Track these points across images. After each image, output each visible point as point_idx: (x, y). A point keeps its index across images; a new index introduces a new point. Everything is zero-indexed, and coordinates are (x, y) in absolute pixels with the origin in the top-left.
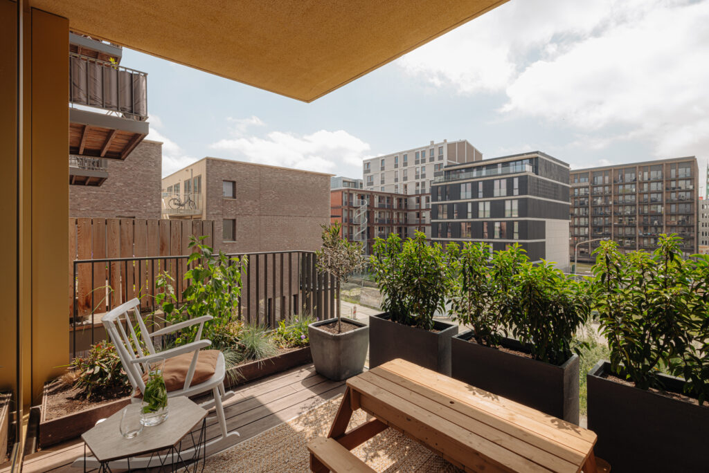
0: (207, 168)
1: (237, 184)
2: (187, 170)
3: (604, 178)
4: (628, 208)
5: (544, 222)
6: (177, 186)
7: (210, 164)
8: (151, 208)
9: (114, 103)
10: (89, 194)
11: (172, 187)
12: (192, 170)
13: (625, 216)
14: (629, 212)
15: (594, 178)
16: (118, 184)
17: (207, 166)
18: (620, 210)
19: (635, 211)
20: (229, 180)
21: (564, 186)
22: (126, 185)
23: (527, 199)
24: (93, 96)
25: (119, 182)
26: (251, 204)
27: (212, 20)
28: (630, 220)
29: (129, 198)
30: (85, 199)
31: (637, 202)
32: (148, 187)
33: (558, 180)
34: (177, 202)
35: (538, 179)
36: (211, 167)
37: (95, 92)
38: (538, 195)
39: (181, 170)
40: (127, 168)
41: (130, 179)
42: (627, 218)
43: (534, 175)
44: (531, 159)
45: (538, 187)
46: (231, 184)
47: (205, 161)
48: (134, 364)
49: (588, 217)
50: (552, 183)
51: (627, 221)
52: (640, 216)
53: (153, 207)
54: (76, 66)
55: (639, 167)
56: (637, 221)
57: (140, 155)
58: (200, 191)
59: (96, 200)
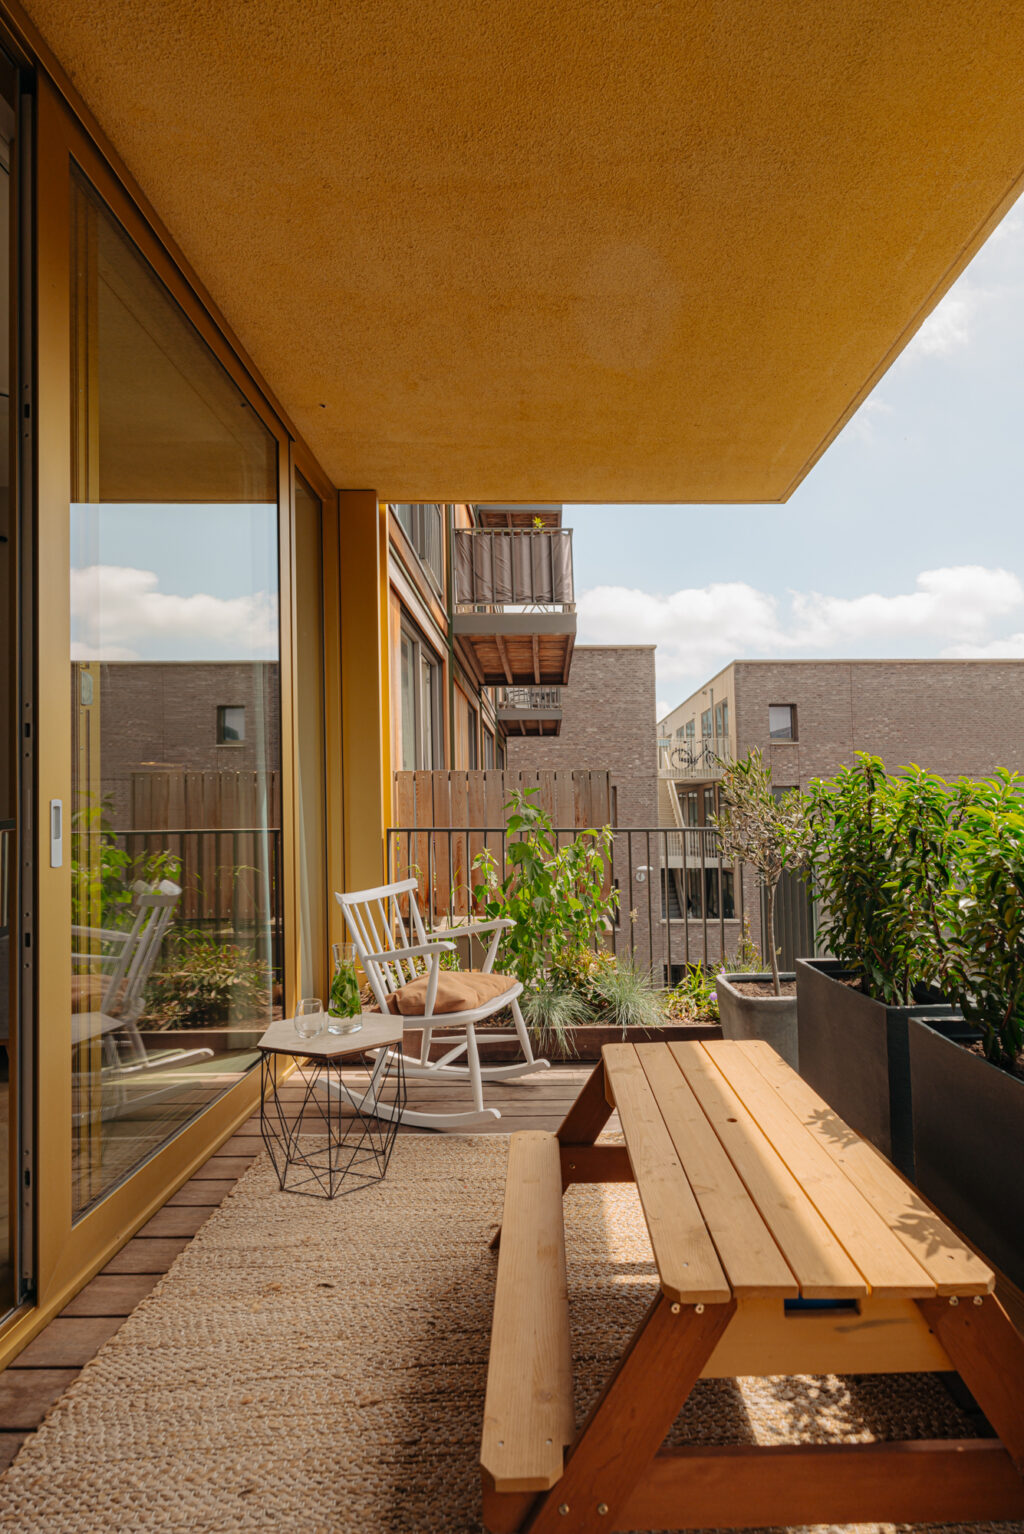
0: (736, 684)
1: (798, 709)
2: (704, 693)
6: (690, 725)
7: (742, 674)
8: (640, 770)
9: (527, 592)
10: (550, 751)
11: (683, 727)
12: (712, 690)
16: (589, 730)
17: (735, 679)
20: (781, 702)
22: (602, 730)
24: (500, 588)
25: (592, 726)
26: (833, 752)
27: (521, 419)
29: (607, 754)
30: (546, 759)
32: (635, 730)
34: (686, 756)
36: (744, 679)
37: (502, 581)
39: (696, 694)
40: (601, 701)
41: (607, 720)
46: (788, 709)
47: (732, 669)
48: (370, 962)
53: (643, 767)
54: (479, 548)
57: (620, 674)
58: (725, 734)
59: (560, 760)
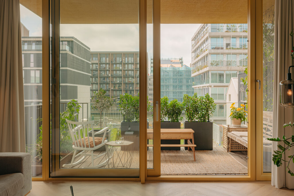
3: (106, 59)
4: (118, 79)
5: (77, 87)
13: (117, 84)
14: (119, 82)
15: (101, 58)
18: (114, 80)
19: (122, 81)
21: (87, 62)
23: (67, 70)
28: (119, 86)
31: (123, 75)
33: (84, 58)
35: (73, 57)
38: (73, 68)
42: (118, 85)
43: (70, 53)
44: (68, 41)
45: (73, 62)
49: (97, 84)
50: (81, 60)
51: (118, 87)
52: (124, 84)
55: (124, 54)
56: (122, 87)
